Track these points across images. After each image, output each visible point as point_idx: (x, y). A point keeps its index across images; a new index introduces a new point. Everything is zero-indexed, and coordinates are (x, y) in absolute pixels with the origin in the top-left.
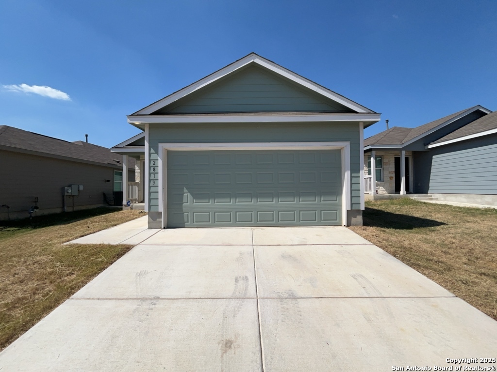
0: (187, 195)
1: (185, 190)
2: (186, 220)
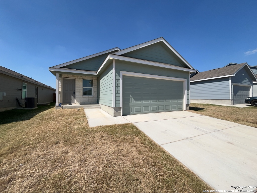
0: (132, 99)
1: (131, 96)
2: (131, 111)
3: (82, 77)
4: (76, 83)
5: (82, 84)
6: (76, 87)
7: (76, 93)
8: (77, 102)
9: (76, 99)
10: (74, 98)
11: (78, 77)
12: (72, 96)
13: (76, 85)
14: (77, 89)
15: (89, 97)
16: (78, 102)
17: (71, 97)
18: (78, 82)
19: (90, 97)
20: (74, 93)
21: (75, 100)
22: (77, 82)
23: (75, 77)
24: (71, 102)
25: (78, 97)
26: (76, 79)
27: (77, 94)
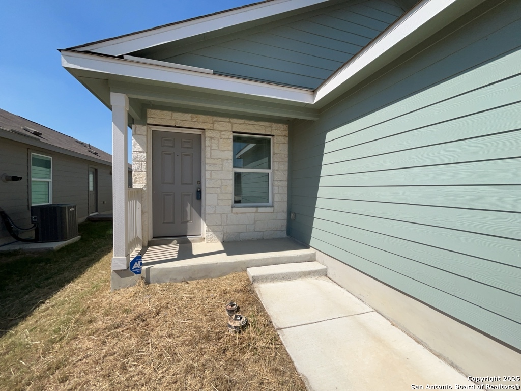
3: (232, 124)
4: (208, 149)
5: (230, 155)
6: (207, 167)
7: (208, 197)
8: (211, 233)
9: (205, 221)
10: (197, 215)
11: (217, 126)
12: (192, 205)
13: (207, 161)
14: (211, 179)
15: (257, 212)
16: (214, 231)
17: (188, 209)
18: (215, 146)
19: (261, 210)
20: (199, 194)
21: (204, 227)
22: (211, 146)
23: (201, 121)
24: (186, 232)
25: (215, 213)
26: (208, 134)
27: (209, 199)
